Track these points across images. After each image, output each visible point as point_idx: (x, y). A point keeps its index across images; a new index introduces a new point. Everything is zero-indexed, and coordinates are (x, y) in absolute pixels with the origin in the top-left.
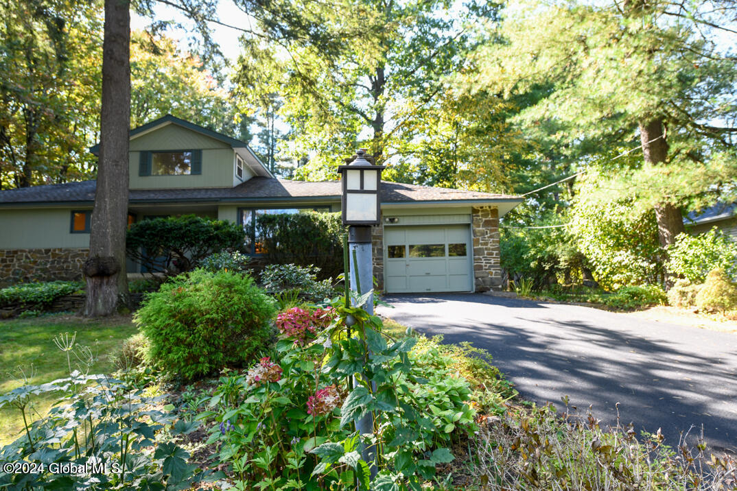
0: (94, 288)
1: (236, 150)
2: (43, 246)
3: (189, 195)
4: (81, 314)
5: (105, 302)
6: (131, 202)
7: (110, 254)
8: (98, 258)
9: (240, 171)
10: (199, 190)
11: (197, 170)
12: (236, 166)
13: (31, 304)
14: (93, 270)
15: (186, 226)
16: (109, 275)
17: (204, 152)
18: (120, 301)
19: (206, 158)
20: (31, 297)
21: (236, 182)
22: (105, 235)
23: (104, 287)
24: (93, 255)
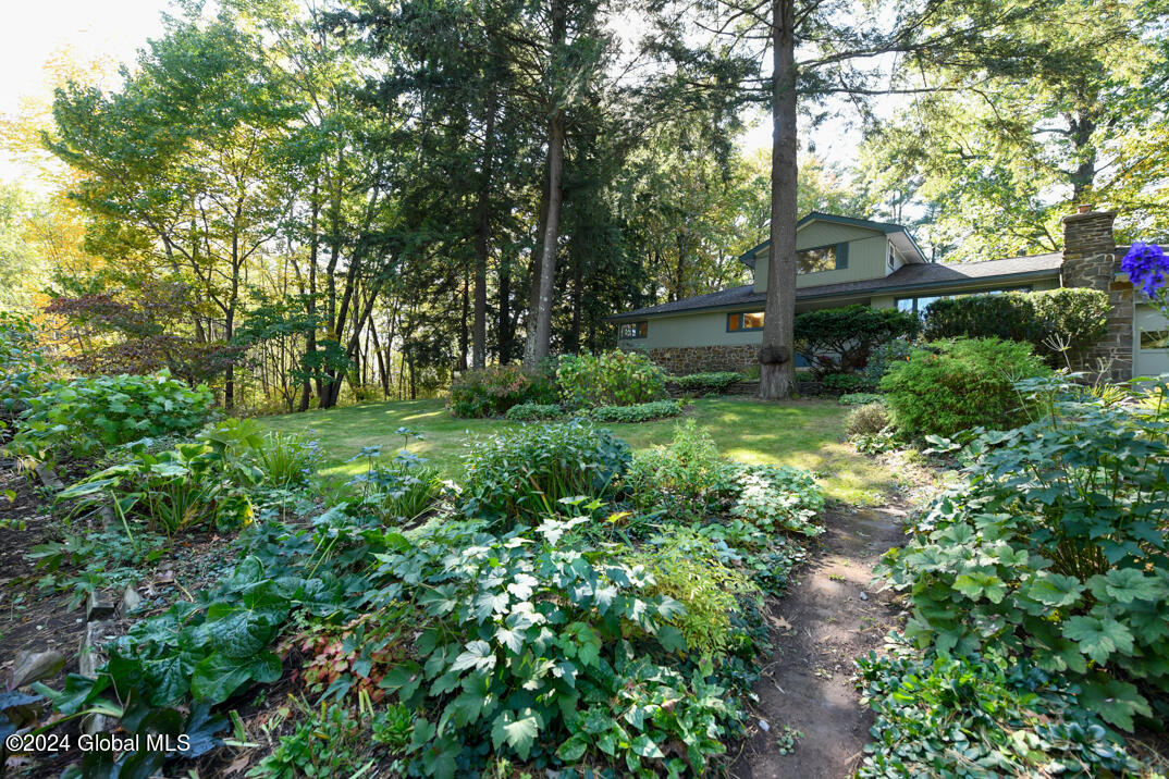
0: (768, 374)
1: (889, 236)
2: (706, 344)
3: (836, 290)
4: (757, 396)
5: (777, 387)
6: (798, 299)
7: (782, 344)
8: (771, 347)
9: (892, 259)
10: (847, 284)
11: (842, 263)
12: (888, 253)
13: (711, 387)
14: (767, 358)
15: (853, 315)
16: (781, 363)
17: (851, 244)
18: (790, 387)
19: (853, 250)
20: (710, 382)
21: (888, 271)
22: (777, 327)
23: (777, 374)
24: (767, 345)
